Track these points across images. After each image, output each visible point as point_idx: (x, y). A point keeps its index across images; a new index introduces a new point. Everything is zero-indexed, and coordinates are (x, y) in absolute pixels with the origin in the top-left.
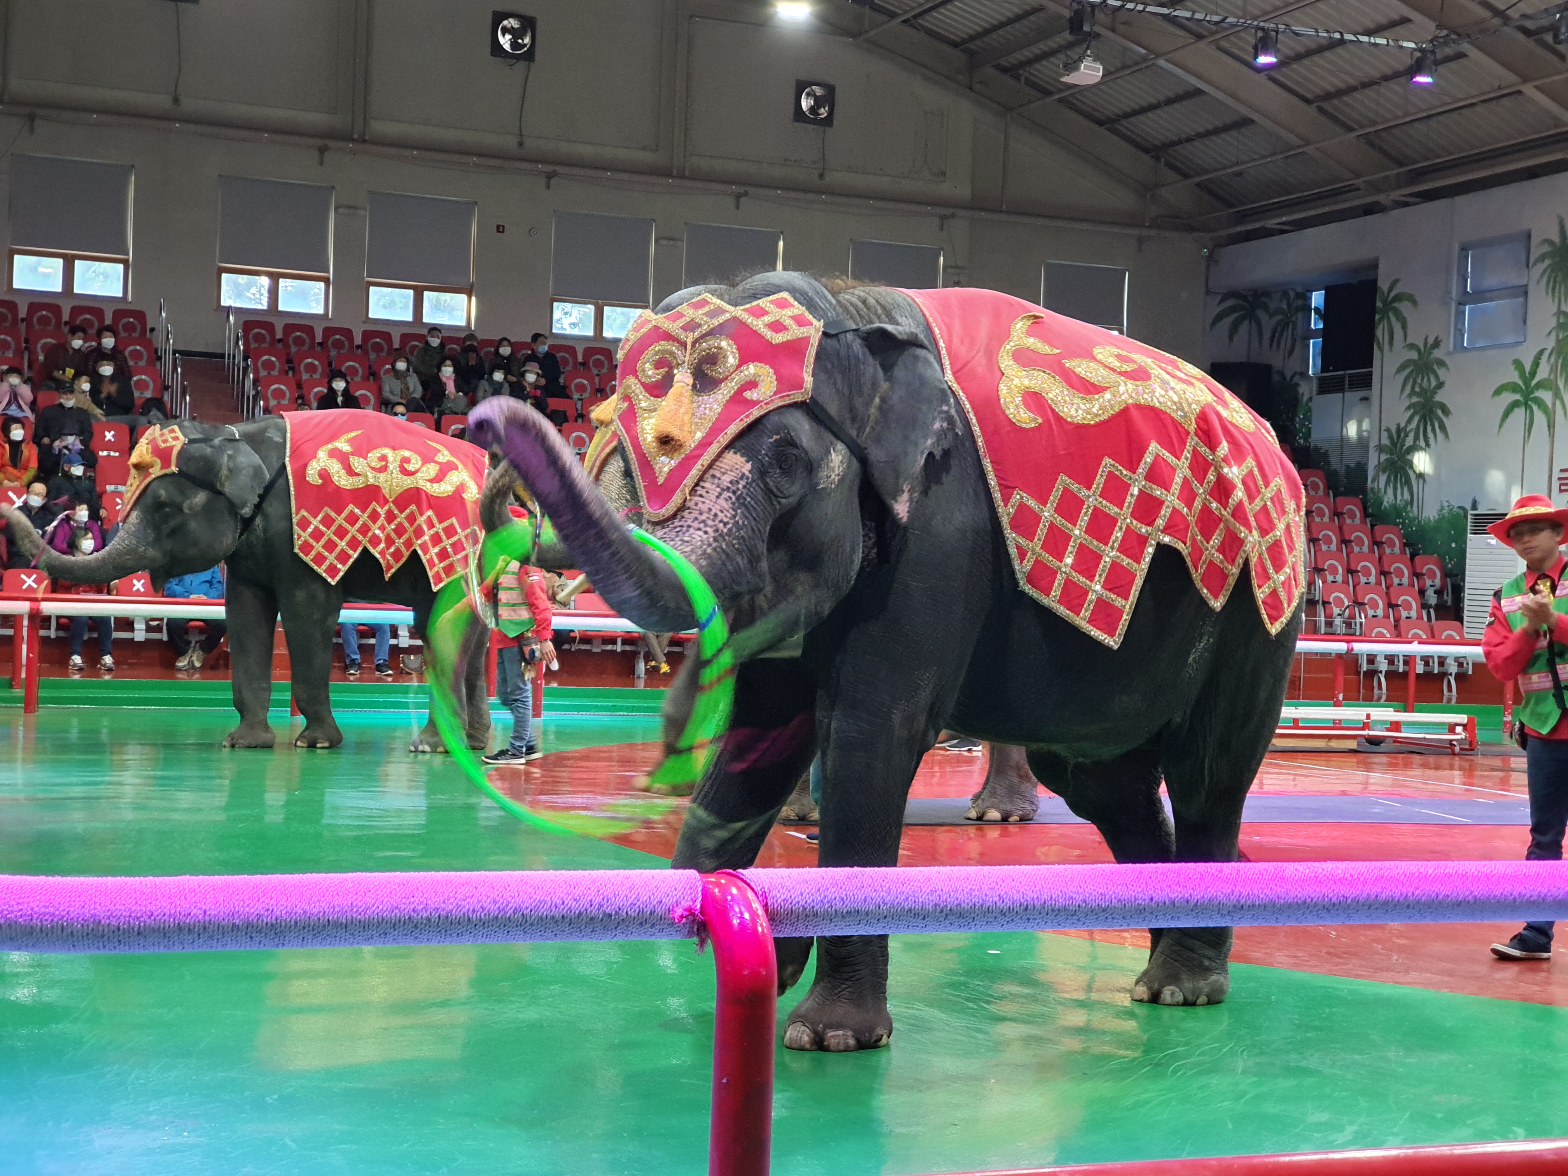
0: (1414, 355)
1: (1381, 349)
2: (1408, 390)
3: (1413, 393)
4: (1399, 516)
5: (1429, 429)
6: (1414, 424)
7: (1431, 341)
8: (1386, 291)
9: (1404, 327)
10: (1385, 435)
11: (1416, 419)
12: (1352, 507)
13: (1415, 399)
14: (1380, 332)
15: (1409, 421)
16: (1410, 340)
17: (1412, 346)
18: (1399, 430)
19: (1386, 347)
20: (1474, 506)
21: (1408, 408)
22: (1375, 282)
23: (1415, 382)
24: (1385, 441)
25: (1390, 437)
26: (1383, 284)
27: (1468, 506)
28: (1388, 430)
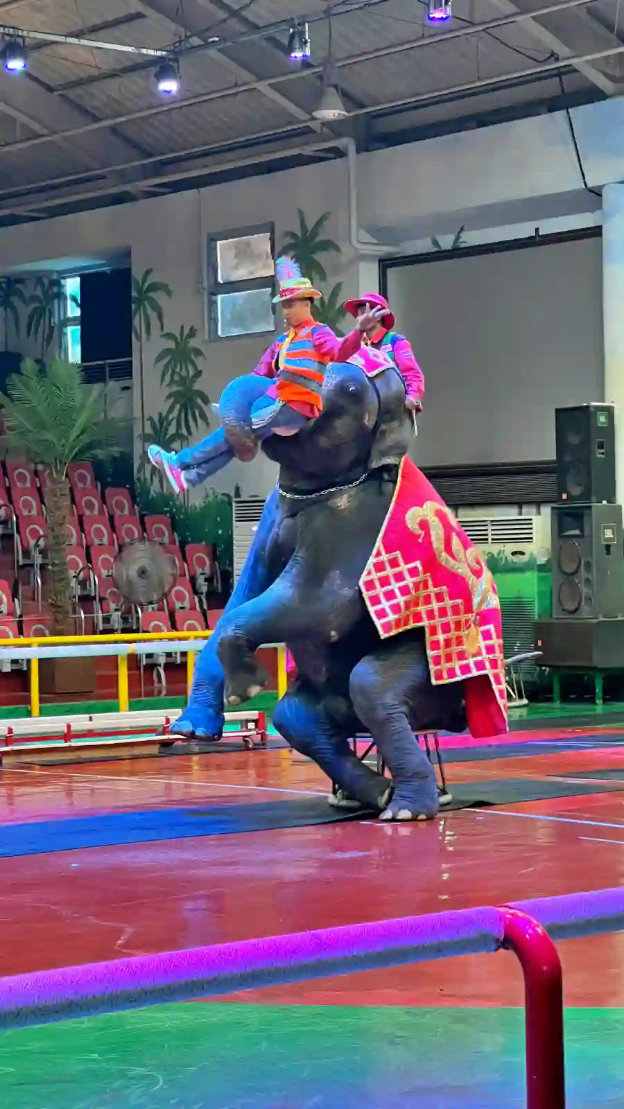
0: (171, 345)
1: (139, 338)
2: (167, 378)
3: (172, 381)
4: (167, 505)
5: (190, 418)
6: (175, 413)
7: (186, 331)
8: (140, 278)
9: (160, 317)
10: (148, 424)
11: (178, 406)
12: (119, 497)
13: (175, 388)
14: (138, 322)
15: (171, 409)
16: (166, 330)
17: (169, 336)
18: (161, 420)
19: (144, 335)
20: (238, 494)
21: (169, 396)
22: (129, 270)
23: (173, 372)
24: (149, 430)
25: (153, 426)
26: (137, 274)
27: (232, 494)
28: (150, 419)
